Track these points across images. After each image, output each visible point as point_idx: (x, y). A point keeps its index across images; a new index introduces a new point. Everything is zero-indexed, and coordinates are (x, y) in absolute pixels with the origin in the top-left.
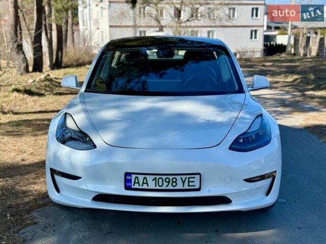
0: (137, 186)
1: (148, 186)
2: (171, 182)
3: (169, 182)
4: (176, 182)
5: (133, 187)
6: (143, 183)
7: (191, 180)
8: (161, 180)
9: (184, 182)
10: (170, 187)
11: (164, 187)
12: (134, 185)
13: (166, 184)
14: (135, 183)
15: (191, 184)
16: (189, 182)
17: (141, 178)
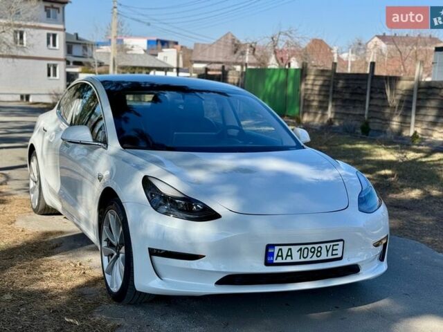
0: (280, 260)
1: (292, 259)
2: (316, 252)
3: (314, 252)
4: (320, 252)
5: (275, 261)
6: (287, 256)
7: (335, 248)
8: (306, 250)
9: (328, 251)
10: (315, 258)
11: (308, 259)
12: (276, 259)
13: (310, 254)
14: (278, 256)
15: (334, 252)
16: (333, 250)
17: (285, 249)
